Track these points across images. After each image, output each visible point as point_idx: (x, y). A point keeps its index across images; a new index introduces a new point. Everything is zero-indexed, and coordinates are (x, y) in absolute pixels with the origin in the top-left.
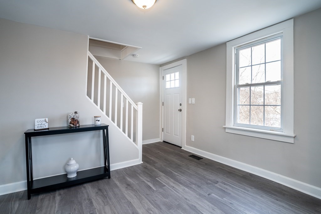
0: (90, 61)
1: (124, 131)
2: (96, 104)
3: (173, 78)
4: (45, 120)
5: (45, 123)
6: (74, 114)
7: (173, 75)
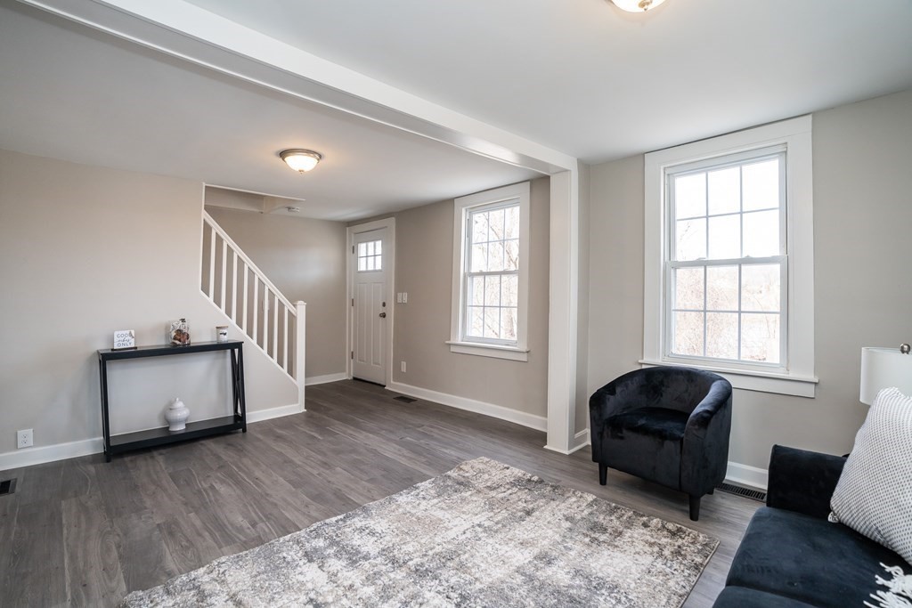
0: (207, 229)
1: (271, 353)
2: (218, 303)
3: (371, 252)
4: (130, 333)
5: (130, 338)
6: (181, 323)
7: (371, 244)
